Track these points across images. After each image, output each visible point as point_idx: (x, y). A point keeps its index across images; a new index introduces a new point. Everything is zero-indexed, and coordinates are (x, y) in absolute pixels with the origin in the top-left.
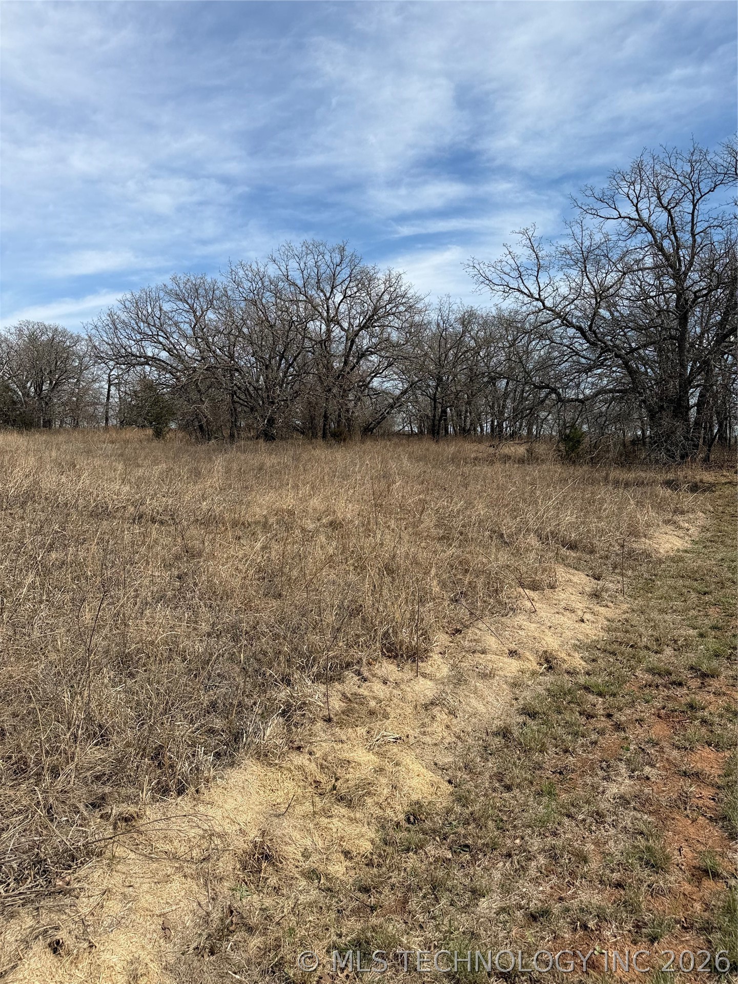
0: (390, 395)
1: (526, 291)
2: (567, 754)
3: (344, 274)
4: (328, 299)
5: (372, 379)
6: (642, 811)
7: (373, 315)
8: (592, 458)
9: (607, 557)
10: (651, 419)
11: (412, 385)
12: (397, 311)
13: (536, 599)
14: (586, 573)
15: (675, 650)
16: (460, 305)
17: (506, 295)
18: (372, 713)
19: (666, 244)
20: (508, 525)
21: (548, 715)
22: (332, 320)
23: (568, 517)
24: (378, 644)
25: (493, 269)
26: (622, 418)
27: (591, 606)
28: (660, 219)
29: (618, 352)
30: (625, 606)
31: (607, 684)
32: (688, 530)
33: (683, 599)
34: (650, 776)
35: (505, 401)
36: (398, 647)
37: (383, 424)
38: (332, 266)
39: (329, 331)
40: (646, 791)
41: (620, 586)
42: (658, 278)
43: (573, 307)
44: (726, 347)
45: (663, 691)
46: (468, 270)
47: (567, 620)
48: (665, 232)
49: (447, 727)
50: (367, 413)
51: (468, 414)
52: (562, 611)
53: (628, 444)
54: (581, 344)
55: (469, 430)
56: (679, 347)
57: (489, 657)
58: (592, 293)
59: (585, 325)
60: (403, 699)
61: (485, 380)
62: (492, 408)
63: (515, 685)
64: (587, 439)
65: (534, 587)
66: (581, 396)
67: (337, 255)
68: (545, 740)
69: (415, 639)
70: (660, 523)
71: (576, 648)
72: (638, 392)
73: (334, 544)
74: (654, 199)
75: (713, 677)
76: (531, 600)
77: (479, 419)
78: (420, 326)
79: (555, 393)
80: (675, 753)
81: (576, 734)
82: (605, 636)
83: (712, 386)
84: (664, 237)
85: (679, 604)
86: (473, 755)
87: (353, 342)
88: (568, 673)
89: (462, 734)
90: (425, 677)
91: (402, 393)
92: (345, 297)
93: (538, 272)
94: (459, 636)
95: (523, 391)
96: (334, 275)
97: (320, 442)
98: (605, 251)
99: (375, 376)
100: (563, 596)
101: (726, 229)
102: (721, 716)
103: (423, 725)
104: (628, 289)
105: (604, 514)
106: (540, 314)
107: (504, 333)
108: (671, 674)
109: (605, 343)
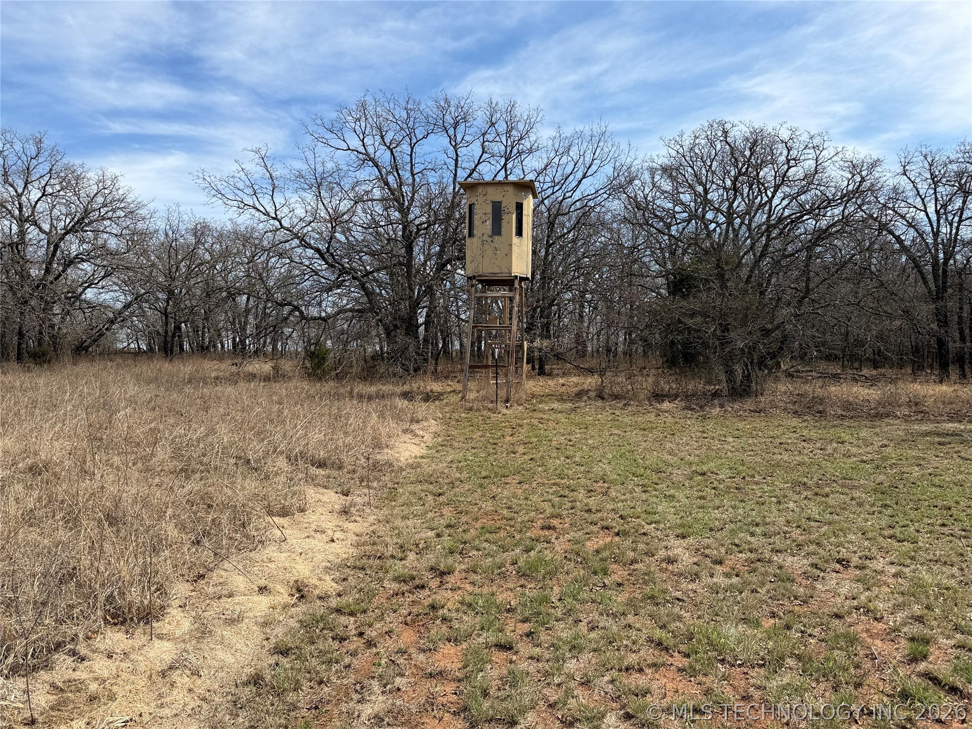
0: (109, 309)
1: (262, 209)
2: (323, 686)
3: (44, 168)
4: (19, 196)
5: (84, 290)
6: (395, 725)
7: (83, 218)
8: (337, 374)
9: (354, 471)
10: (387, 337)
11: (138, 298)
12: (115, 215)
13: (285, 525)
14: (335, 490)
15: (417, 554)
16: (191, 216)
17: (241, 211)
18: (93, 699)
19: (391, 179)
20: (255, 449)
21: (301, 649)
22: (27, 220)
23: (316, 436)
24: (99, 613)
25: (226, 184)
26: (362, 335)
27: (341, 523)
28: (384, 157)
29: (355, 275)
30: (372, 519)
31: (358, 602)
32: (423, 437)
33: (422, 503)
34: (400, 687)
35: (246, 317)
36: (126, 611)
37: (102, 341)
38: (25, 158)
39: (22, 233)
40: (398, 702)
41: (366, 499)
42: (386, 209)
43: (310, 229)
44: (445, 275)
45: (409, 597)
46: (198, 181)
47: (318, 543)
48: (389, 168)
49: (190, 690)
50: (79, 330)
51: (206, 330)
52: (313, 533)
53: (368, 359)
54: (320, 264)
55: (207, 347)
56: (407, 272)
57: (237, 599)
58: (328, 218)
59: (323, 247)
60: (134, 672)
61: (224, 294)
62: (233, 323)
63: (265, 624)
64: (332, 355)
65: (284, 513)
66: (323, 314)
67: (31, 146)
68: (299, 677)
69: (148, 597)
70: (400, 433)
71: (327, 570)
72: (375, 312)
73: (36, 494)
74: (378, 137)
75: (449, 573)
76: (280, 528)
77: (220, 335)
78: (144, 235)
79: (298, 311)
80: (422, 657)
81: (330, 662)
82: (353, 551)
83: (435, 307)
84: (388, 173)
85: (418, 509)
86: (221, 715)
87: (57, 247)
88: (320, 598)
89: (208, 694)
90: (161, 639)
91: (124, 307)
92: (43, 195)
93: (273, 191)
94: (202, 582)
95: (265, 308)
96: (28, 169)
97: (14, 365)
98: (337, 180)
99: (88, 287)
100: (313, 518)
101: (438, 173)
102: (457, 610)
103: (160, 696)
104: (361, 217)
105: (350, 429)
106: (278, 232)
107: (241, 247)
108: (414, 579)
109: (342, 266)
